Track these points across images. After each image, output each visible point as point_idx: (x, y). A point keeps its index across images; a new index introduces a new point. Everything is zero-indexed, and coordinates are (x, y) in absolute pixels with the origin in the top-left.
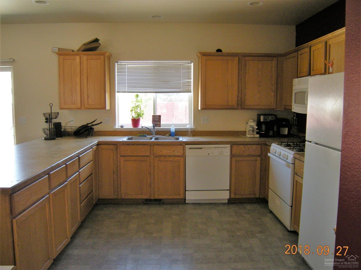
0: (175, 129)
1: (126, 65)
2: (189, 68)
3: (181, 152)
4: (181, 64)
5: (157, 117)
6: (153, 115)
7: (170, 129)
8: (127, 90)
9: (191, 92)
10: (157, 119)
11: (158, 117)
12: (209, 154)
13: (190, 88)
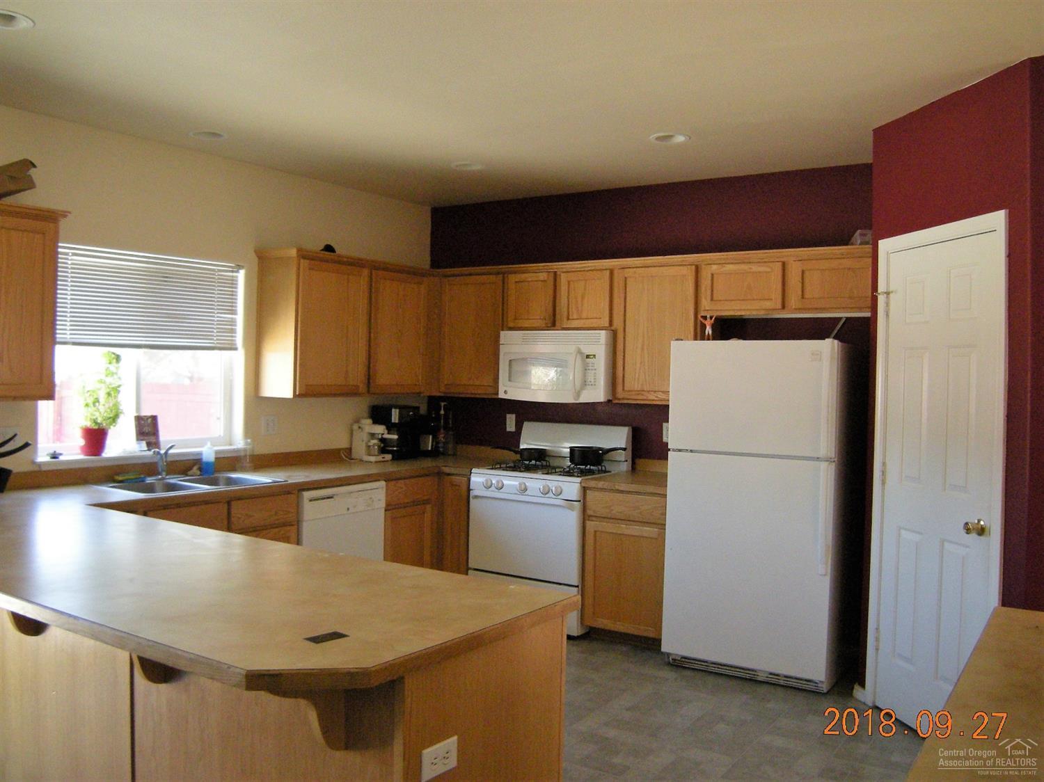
0: (217, 452)
1: (70, 258)
2: (233, 283)
3: (293, 511)
4: (213, 270)
5: (147, 419)
6: (136, 415)
7: (200, 454)
8: (69, 337)
9: (236, 349)
10: (147, 428)
11: (150, 420)
12: (348, 509)
13: (232, 337)
